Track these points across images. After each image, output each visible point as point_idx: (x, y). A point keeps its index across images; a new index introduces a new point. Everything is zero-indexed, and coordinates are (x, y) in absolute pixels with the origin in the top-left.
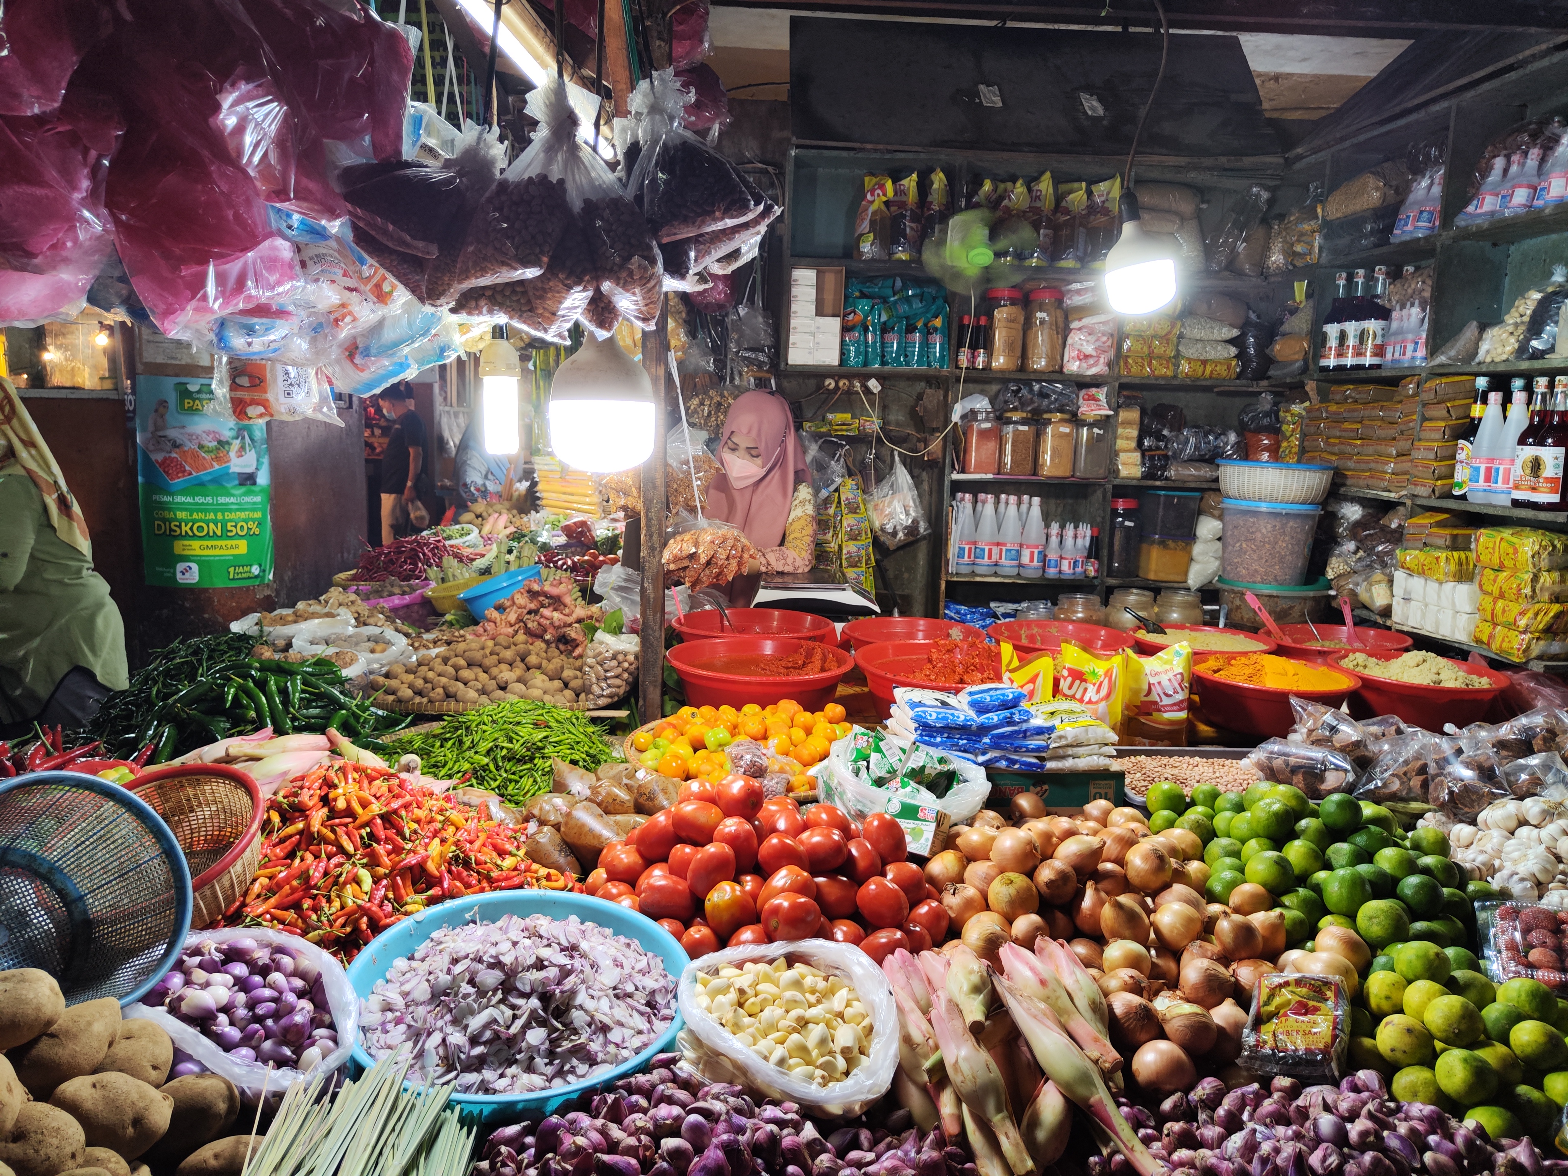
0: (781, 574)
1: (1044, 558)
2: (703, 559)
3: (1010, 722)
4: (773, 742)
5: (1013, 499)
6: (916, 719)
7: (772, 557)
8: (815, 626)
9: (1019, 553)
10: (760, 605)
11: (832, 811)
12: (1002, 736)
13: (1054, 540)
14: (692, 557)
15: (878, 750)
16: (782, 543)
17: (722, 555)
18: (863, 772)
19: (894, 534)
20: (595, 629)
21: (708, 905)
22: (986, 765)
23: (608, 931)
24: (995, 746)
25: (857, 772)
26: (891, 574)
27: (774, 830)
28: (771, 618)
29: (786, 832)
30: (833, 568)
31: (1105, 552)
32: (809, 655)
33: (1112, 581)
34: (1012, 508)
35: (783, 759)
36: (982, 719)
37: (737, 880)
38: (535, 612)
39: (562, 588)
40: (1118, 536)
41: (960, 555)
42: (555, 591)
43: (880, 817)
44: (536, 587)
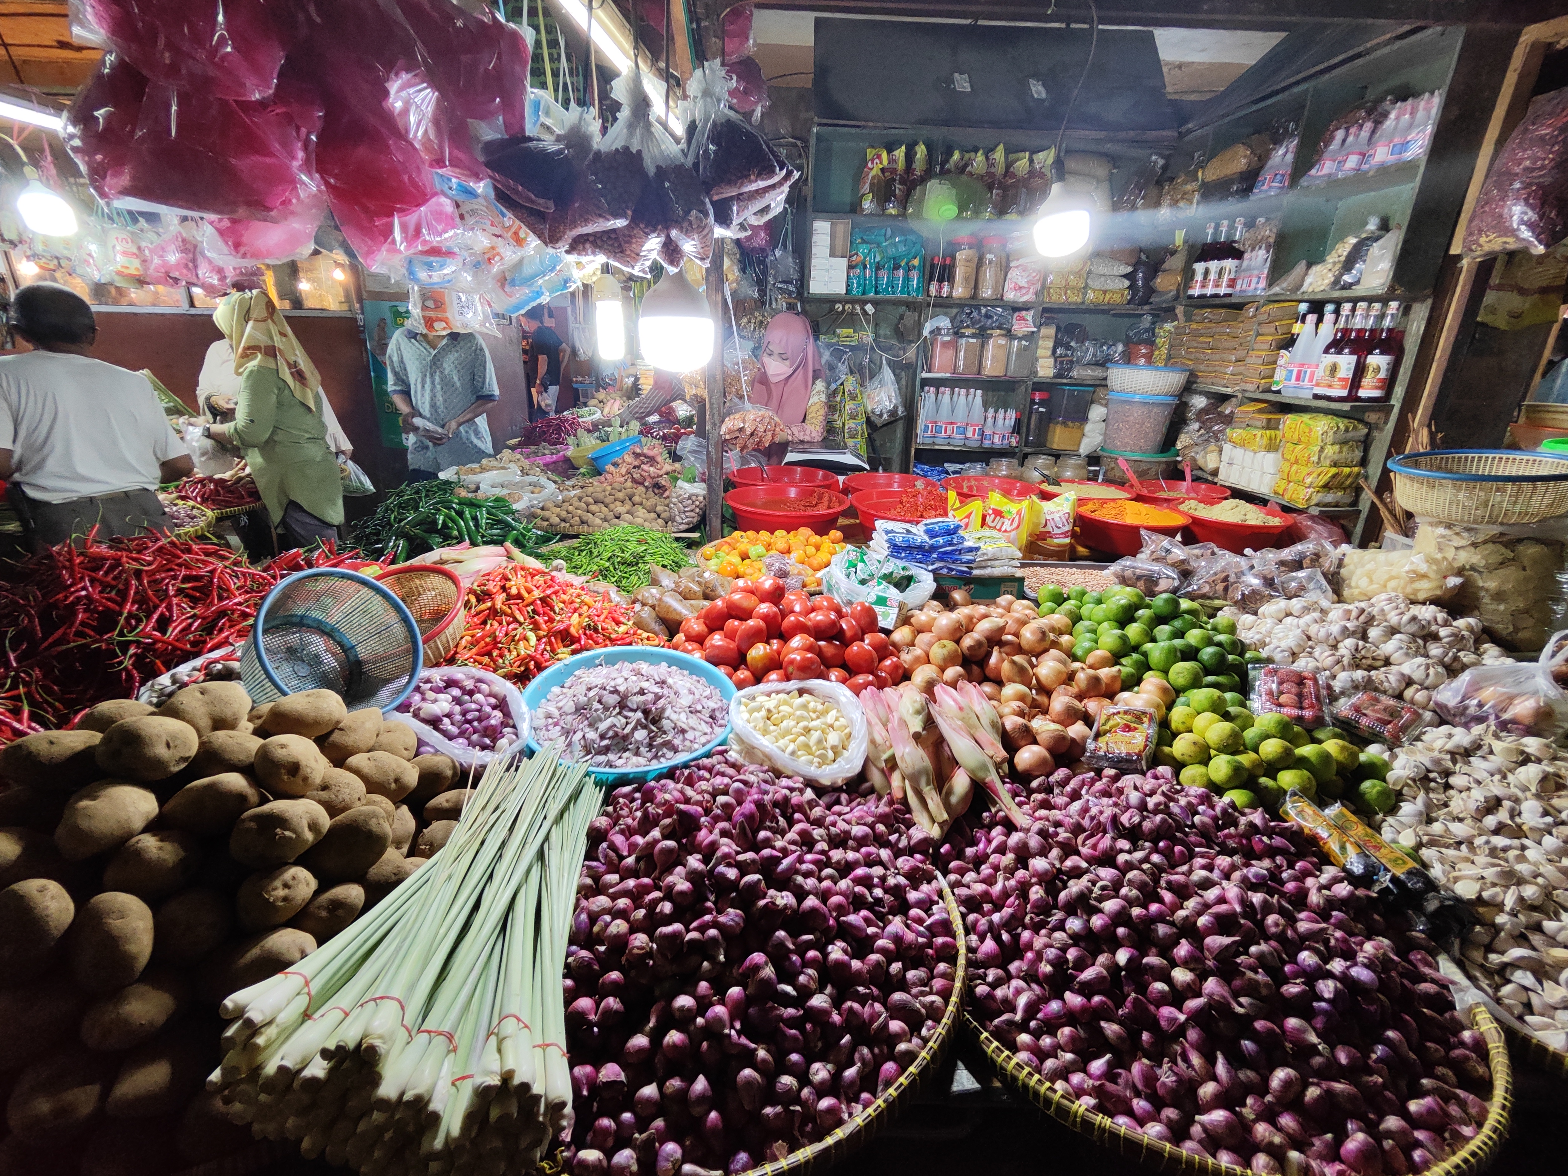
0: (802, 442)
1: (982, 433)
2: (748, 432)
3: (951, 544)
4: (794, 555)
5: (963, 391)
6: (889, 541)
7: (795, 430)
8: (825, 478)
9: (965, 429)
10: (788, 464)
11: (831, 600)
12: (945, 553)
13: (990, 420)
14: (741, 430)
15: (863, 561)
16: (803, 421)
17: (761, 429)
18: (853, 575)
19: (881, 415)
20: (677, 479)
21: (749, 657)
22: (934, 571)
23: (686, 673)
24: (940, 559)
25: (848, 575)
26: (877, 443)
27: (792, 612)
28: (794, 472)
29: (800, 613)
30: (839, 438)
31: (1024, 429)
32: (821, 497)
34: (963, 398)
35: (801, 566)
36: (933, 541)
37: (768, 643)
38: (638, 467)
39: (656, 451)
40: (1034, 418)
41: (925, 430)
42: (651, 453)
43: (862, 604)
44: (638, 451)
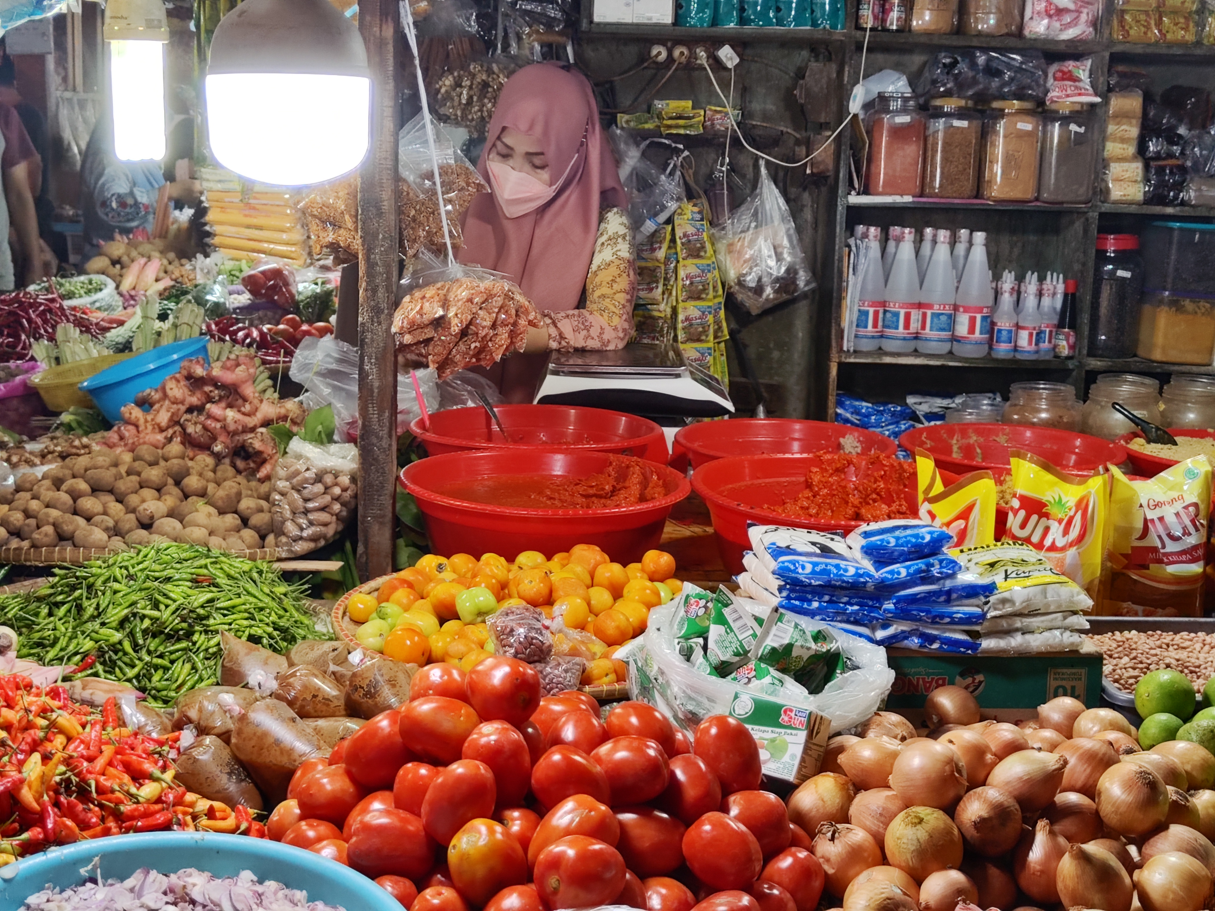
0: (581, 351)
1: (990, 327)
2: (456, 327)
3: (925, 578)
4: (560, 608)
5: (943, 235)
6: (780, 573)
7: (566, 327)
8: (632, 431)
9: (952, 320)
10: (548, 400)
11: (646, 713)
12: (913, 599)
13: (1007, 299)
14: (439, 323)
15: (721, 620)
16: (582, 302)
17: (485, 320)
18: (698, 655)
19: (759, 290)
20: (289, 436)
21: (453, 854)
22: (888, 644)
23: (300, 895)
24: (902, 614)
25: (687, 655)
26: (752, 352)
27: (557, 741)
28: (564, 419)
29: (575, 745)
30: (665, 342)
31: (1085, 318)
32: (623, 475)
33: (1095, 363)
34: (943, 251)
35: (575, 634)
36: (884, 573)
37: (498, 818)
38: (199, 409)
39: (240, 373)
40: (1106, 294)
41: (861, 322)
42: (229, 377)
43: (721, 721)
44: (199, 371)
